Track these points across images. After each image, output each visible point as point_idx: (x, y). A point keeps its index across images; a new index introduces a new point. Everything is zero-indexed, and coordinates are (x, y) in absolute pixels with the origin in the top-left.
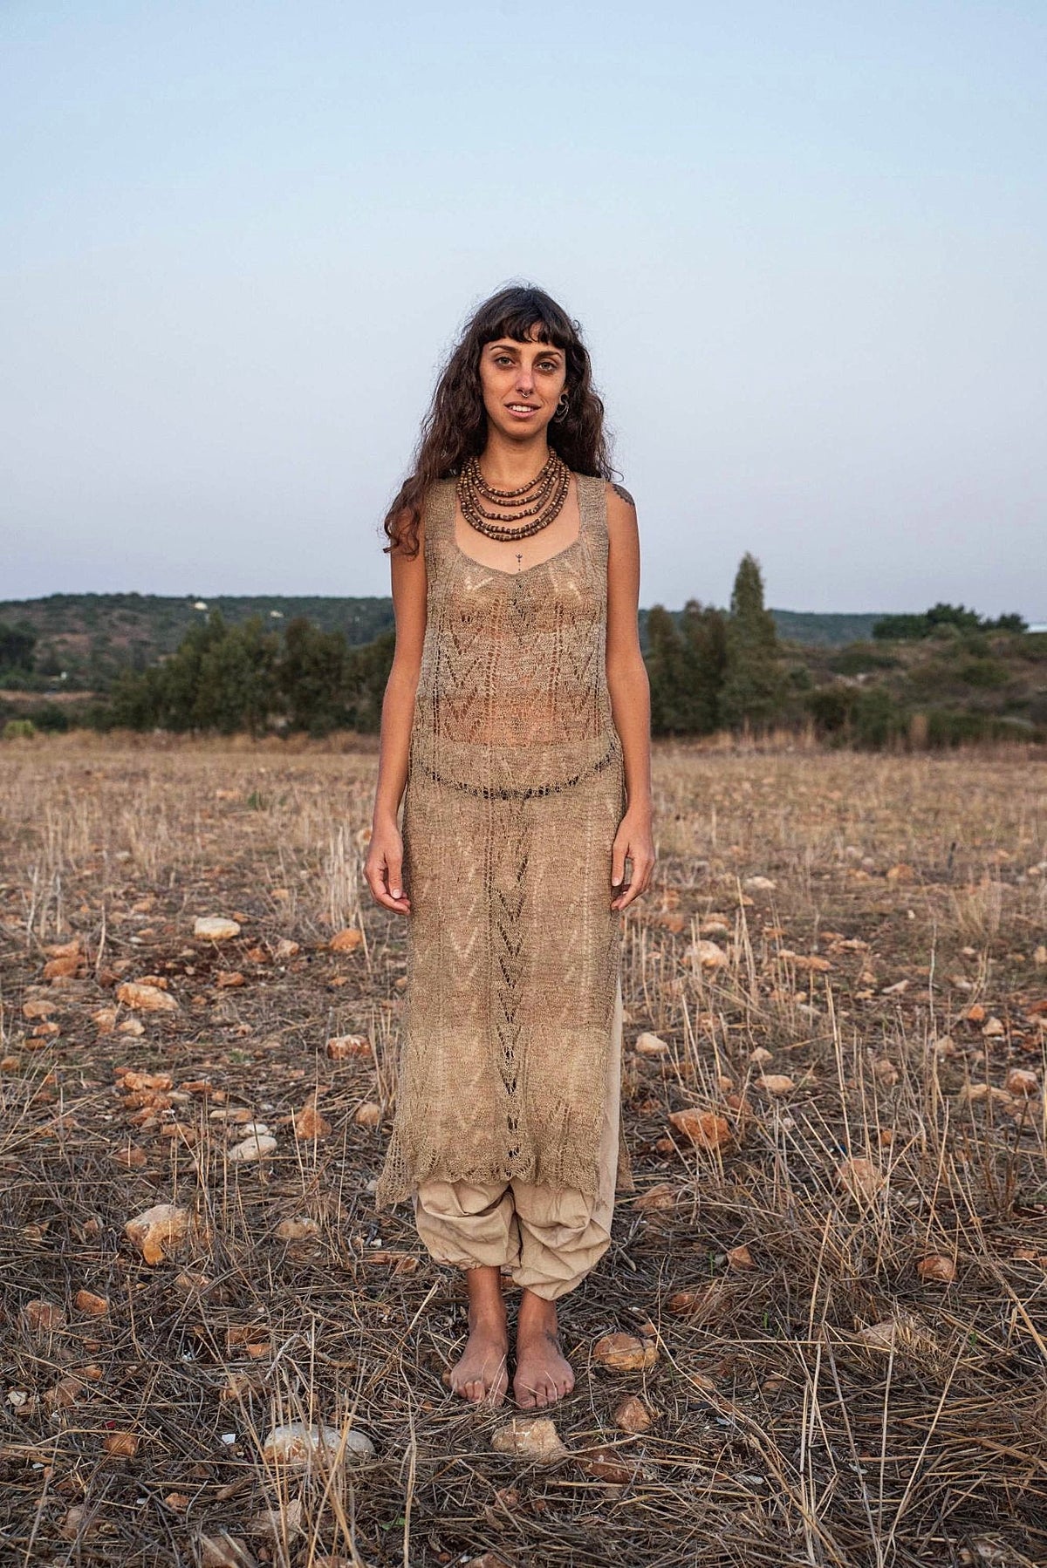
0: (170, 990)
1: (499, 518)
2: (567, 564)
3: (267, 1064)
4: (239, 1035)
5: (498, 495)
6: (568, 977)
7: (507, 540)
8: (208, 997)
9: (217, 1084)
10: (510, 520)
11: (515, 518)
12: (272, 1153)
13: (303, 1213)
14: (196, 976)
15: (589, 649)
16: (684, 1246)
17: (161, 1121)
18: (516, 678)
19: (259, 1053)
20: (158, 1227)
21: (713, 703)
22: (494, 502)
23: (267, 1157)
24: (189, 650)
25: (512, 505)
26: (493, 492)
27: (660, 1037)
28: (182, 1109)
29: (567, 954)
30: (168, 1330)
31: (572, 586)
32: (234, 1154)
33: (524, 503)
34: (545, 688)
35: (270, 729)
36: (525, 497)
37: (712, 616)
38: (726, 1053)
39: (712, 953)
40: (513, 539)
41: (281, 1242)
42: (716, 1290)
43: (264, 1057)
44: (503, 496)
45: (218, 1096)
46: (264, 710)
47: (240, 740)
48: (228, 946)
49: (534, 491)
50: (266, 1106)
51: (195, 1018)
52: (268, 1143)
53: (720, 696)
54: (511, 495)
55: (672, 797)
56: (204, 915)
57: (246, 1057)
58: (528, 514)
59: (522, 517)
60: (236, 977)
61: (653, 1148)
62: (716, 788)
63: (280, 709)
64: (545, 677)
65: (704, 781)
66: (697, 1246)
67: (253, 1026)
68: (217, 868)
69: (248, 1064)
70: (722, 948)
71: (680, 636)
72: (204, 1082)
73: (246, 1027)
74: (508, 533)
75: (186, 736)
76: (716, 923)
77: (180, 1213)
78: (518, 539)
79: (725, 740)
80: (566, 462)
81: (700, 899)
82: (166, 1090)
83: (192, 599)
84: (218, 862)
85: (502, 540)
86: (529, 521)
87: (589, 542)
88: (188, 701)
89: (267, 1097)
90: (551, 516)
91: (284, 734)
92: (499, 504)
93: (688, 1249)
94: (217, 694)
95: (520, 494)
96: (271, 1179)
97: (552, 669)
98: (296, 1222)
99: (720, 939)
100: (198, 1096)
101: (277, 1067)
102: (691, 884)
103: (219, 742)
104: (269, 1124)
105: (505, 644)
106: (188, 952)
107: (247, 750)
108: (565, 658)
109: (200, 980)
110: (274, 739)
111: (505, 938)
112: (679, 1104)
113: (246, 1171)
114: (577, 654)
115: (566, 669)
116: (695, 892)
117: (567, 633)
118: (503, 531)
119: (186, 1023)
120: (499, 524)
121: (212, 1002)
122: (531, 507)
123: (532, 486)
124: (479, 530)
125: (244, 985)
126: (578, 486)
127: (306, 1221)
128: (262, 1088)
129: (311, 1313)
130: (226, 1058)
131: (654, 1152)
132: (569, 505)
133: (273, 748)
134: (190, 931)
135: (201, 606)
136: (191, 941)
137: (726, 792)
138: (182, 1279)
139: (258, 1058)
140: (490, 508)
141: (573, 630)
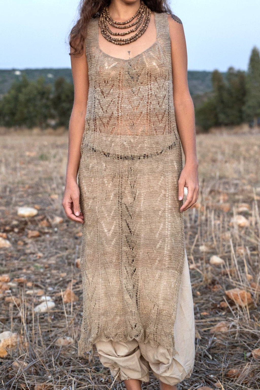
0: (8, 239)
1: (119, 35)
2: (151, 54)
3: (50, 271)
4: (38, 258)
5: (118, 24)
6: (158, 246)
7: (123, 45)
8: (24, 242)
9: (29, 279)
10: (124, 35)
11: (126, 34)
12: (53, 309)
13: (67, 335)
14: (18, 233)
15: (164, 93)
16: (233, 349)
17: (5, 295)
18: (131, 107)
19: (46, 266)
20: (5, 341)
21: (240, 111)
22: (117, 28)
23: (51, 311)
24: (13, 92)
25: (125, 28)
26: (115, 23)
27: (221, 257)
28: (14, 290)
29: (158, 234)
30: (10, 385)
31: (154, 64)
32: (37, 309)
33: (130, 27)
34: (144, 112)
35: (48, 126)
36: (130, 24)
37: (240, 74)
38: (250, 264)
39: (242, 221)
40: (126, 44)
41: (57, 347)
42: (247, 368)
43: (48, 267)
44: (120, 24)
45: (29, 284)
46: (46, 117)
47: (36, 131)
48: (33, 220)
49: (135, 21)
50: (50, 289)
51: (19, 251)
52: (51, 304)
53: (244, 108)
54: (124, 24)
55: (223, 153)
56: (22, 206)
57: (41, 268)
58: (132, 31)
59: (129, 33)
60: (36, 233)
61: (218, 306)
62: (242, 149)
63: (53, 117)
64: (145, 106)
65: (237, 146)
66: (238, 349)
67: (44, 254)
68: (27, 186)
69: (42, 270)
70: (247, 218)
71: (226, 83)
72: (23, 278)
73: (40, 254)
74: (123, 41)
75: (12, 129)
76: (244, 208)
77: (14, 335)
78: (128, 43)
79: (246, 128)
80: (149, 7)
81: (237, 197)
82: (7, 282)
83: (14, 70)
84: (27, 183)
85: (121, 45)
86: (133, 35)
87: (161, 43)
88: (13, 114)
89: (50, 285)
90: (143, 31)
91: (55, 128)
92: (119, 28)
93: (234, 350)
94: (25, 111)
95: (128, 23)
96: (53, 320)
97: (148, 103)
98: (64, 339)
99: (246, 215)
100: (21, 285)
101: (54, 272)
102: (232, 190)
103: (27, 131)
104: (51, 296)
105: (125, 93)
106: (15, 222)
107: (39, 135)
108: (154, 97)
109: (21, 234)
110: (50, 130)
111: (128, 227)
112: (229, 287)
113: (42, 317)
114: (159, 95)
115: (154, 102)
116: (234, 194)
117: (154, 86)
118: (121, 41)
119: (15, 254)
120: (119, 38)
121: (26, 244)
122: (133, 28)
123: (133, 18)
124: (110, 41)
125: (39, 236)
126: (154, 17)
127: (68, 338)
128: (48, 281)
129: (71, 378)
130: (32, 268)
131: (219, 308)
132: (151, 25)
133: (50, 134)
134: (16, 213)
135: (18, 73)
136: (16, 217)
137: (247, 150)
138: (15, 364)
139: (46, 268)
140: (114, 31)
141: (156, 84)
